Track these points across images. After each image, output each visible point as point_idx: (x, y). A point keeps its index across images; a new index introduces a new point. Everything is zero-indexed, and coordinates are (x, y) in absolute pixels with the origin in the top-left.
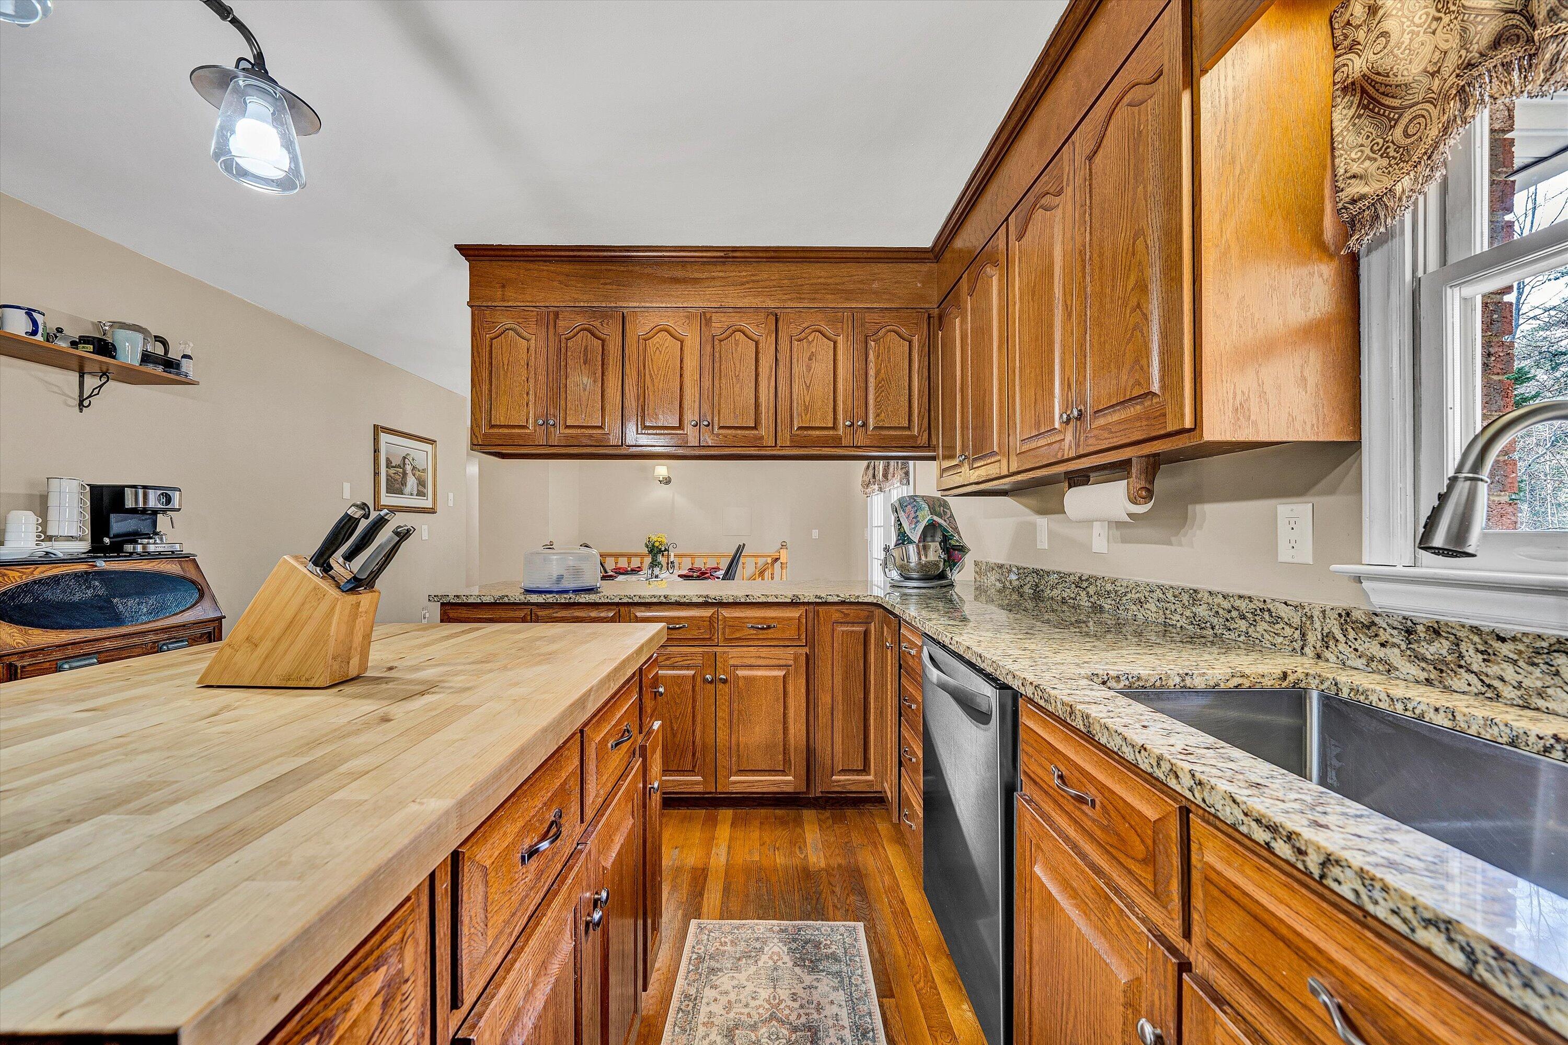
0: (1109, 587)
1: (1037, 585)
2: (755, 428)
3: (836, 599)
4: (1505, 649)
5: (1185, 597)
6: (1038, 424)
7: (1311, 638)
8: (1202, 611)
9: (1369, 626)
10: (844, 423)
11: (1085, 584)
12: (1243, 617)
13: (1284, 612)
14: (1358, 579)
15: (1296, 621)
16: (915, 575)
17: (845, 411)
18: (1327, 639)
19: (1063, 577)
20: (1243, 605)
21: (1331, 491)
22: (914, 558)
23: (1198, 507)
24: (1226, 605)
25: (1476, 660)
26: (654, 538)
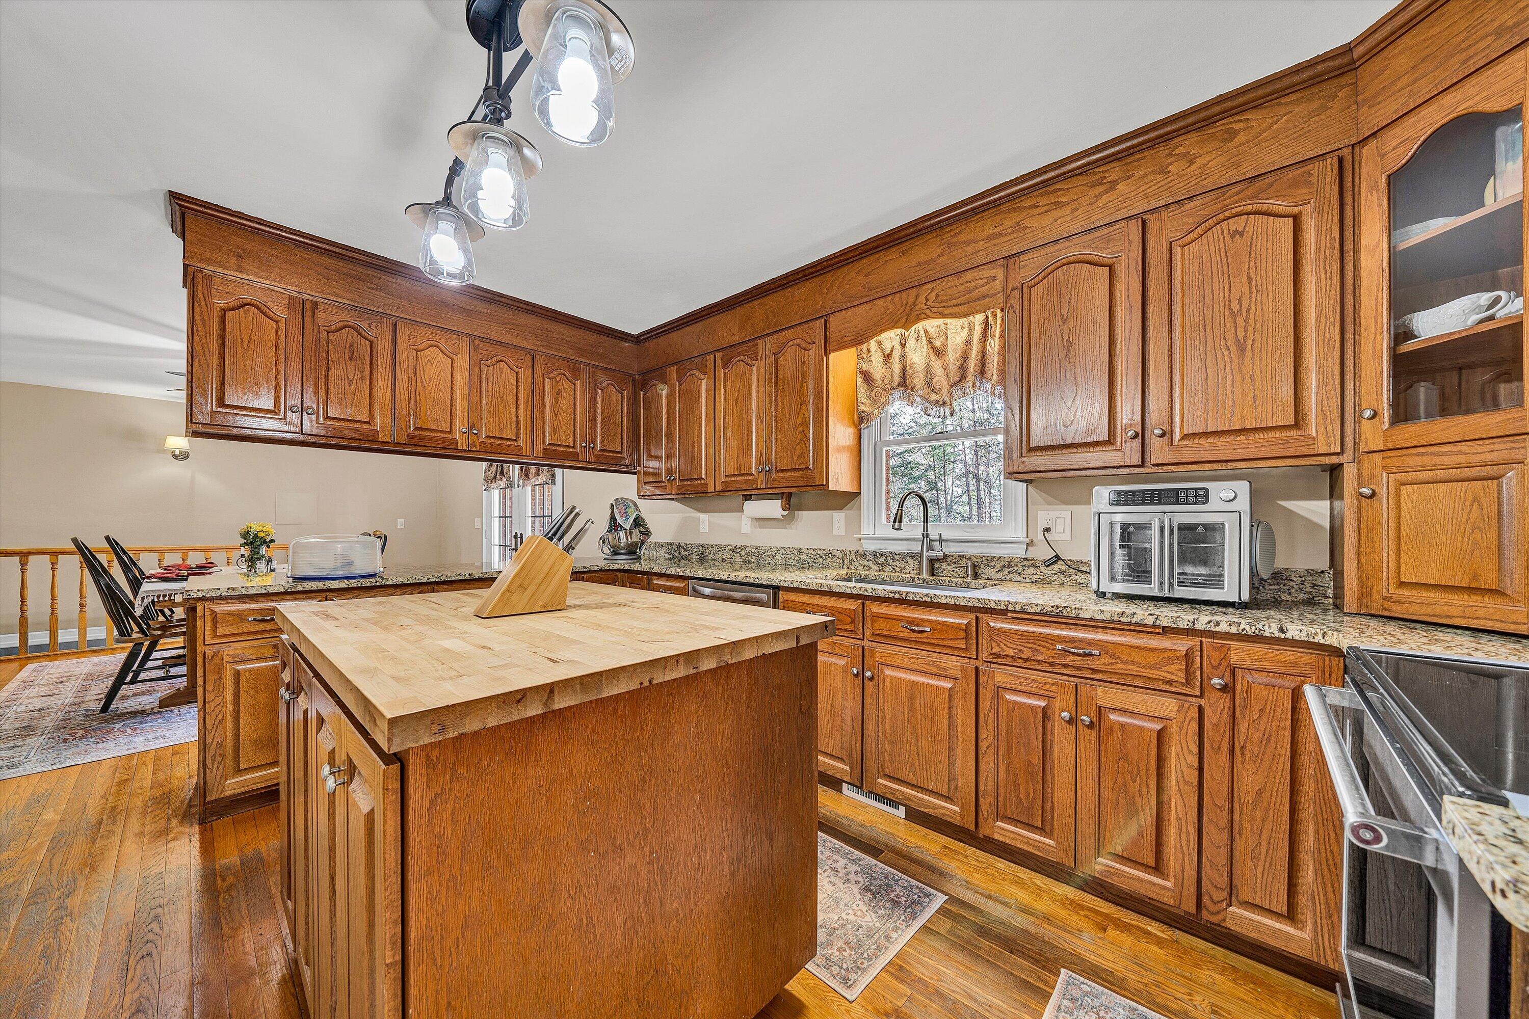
0: (754, 550)
1: (702, 554)
2: (516, 440)
3: (596, 568)
4: (897, 557)
5: (796, 552)
6: (739, 468)
7: (846, 562)
8: (803, 557)
9: (864, 555)
10: (581, 445)
11: (738, 550)
12: (821, 557)
13: (837, 553)
14: (860, 540)
15: (841, 556)
16: (623, 551)
17: (581, 436)
18: (851, 561)
19: (722, 547)
20: (821, 552)
21: (851, 509)
22: (623, 540)
23: (800, 512)
24: (814, 553)
25: (890, 562)
26: (256, 528)
